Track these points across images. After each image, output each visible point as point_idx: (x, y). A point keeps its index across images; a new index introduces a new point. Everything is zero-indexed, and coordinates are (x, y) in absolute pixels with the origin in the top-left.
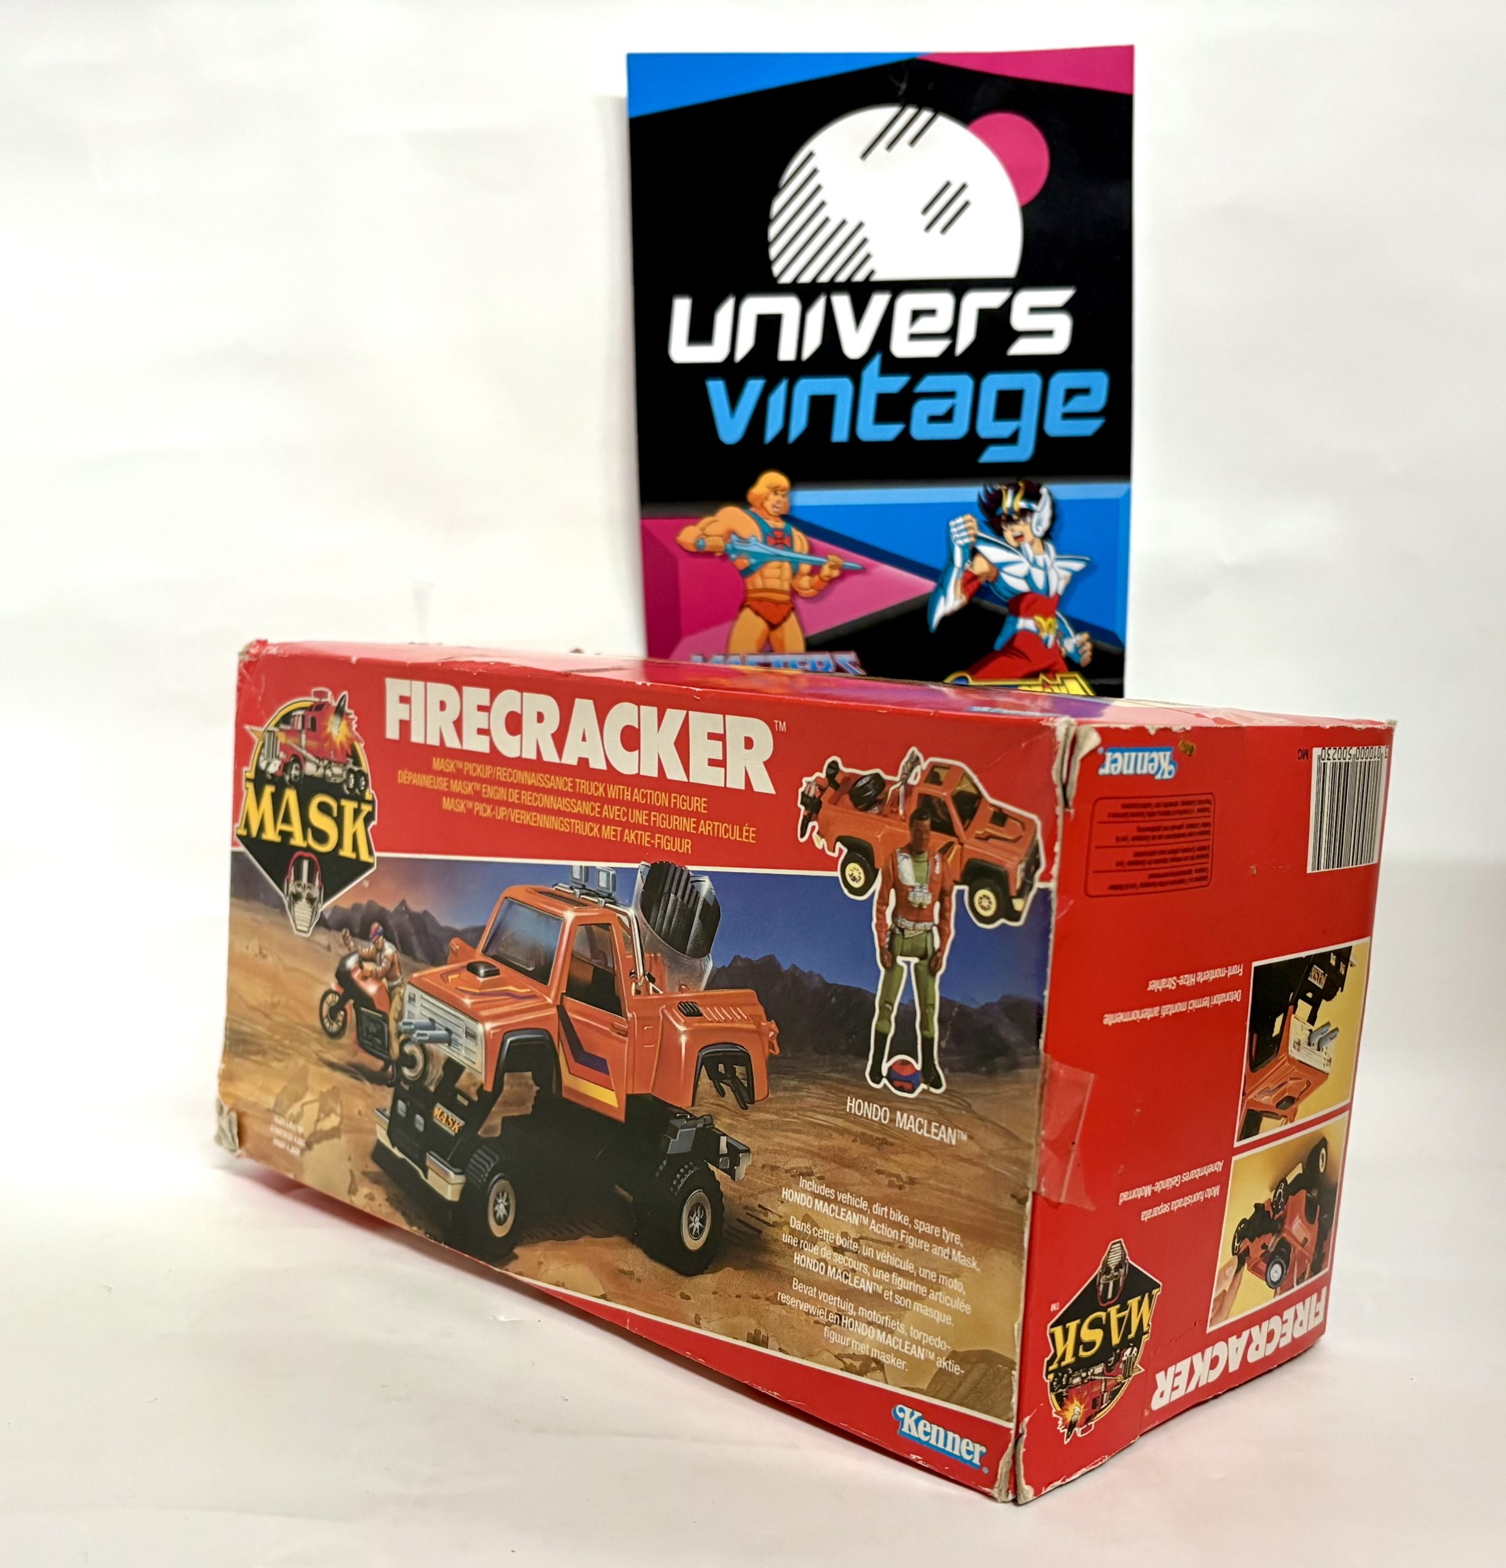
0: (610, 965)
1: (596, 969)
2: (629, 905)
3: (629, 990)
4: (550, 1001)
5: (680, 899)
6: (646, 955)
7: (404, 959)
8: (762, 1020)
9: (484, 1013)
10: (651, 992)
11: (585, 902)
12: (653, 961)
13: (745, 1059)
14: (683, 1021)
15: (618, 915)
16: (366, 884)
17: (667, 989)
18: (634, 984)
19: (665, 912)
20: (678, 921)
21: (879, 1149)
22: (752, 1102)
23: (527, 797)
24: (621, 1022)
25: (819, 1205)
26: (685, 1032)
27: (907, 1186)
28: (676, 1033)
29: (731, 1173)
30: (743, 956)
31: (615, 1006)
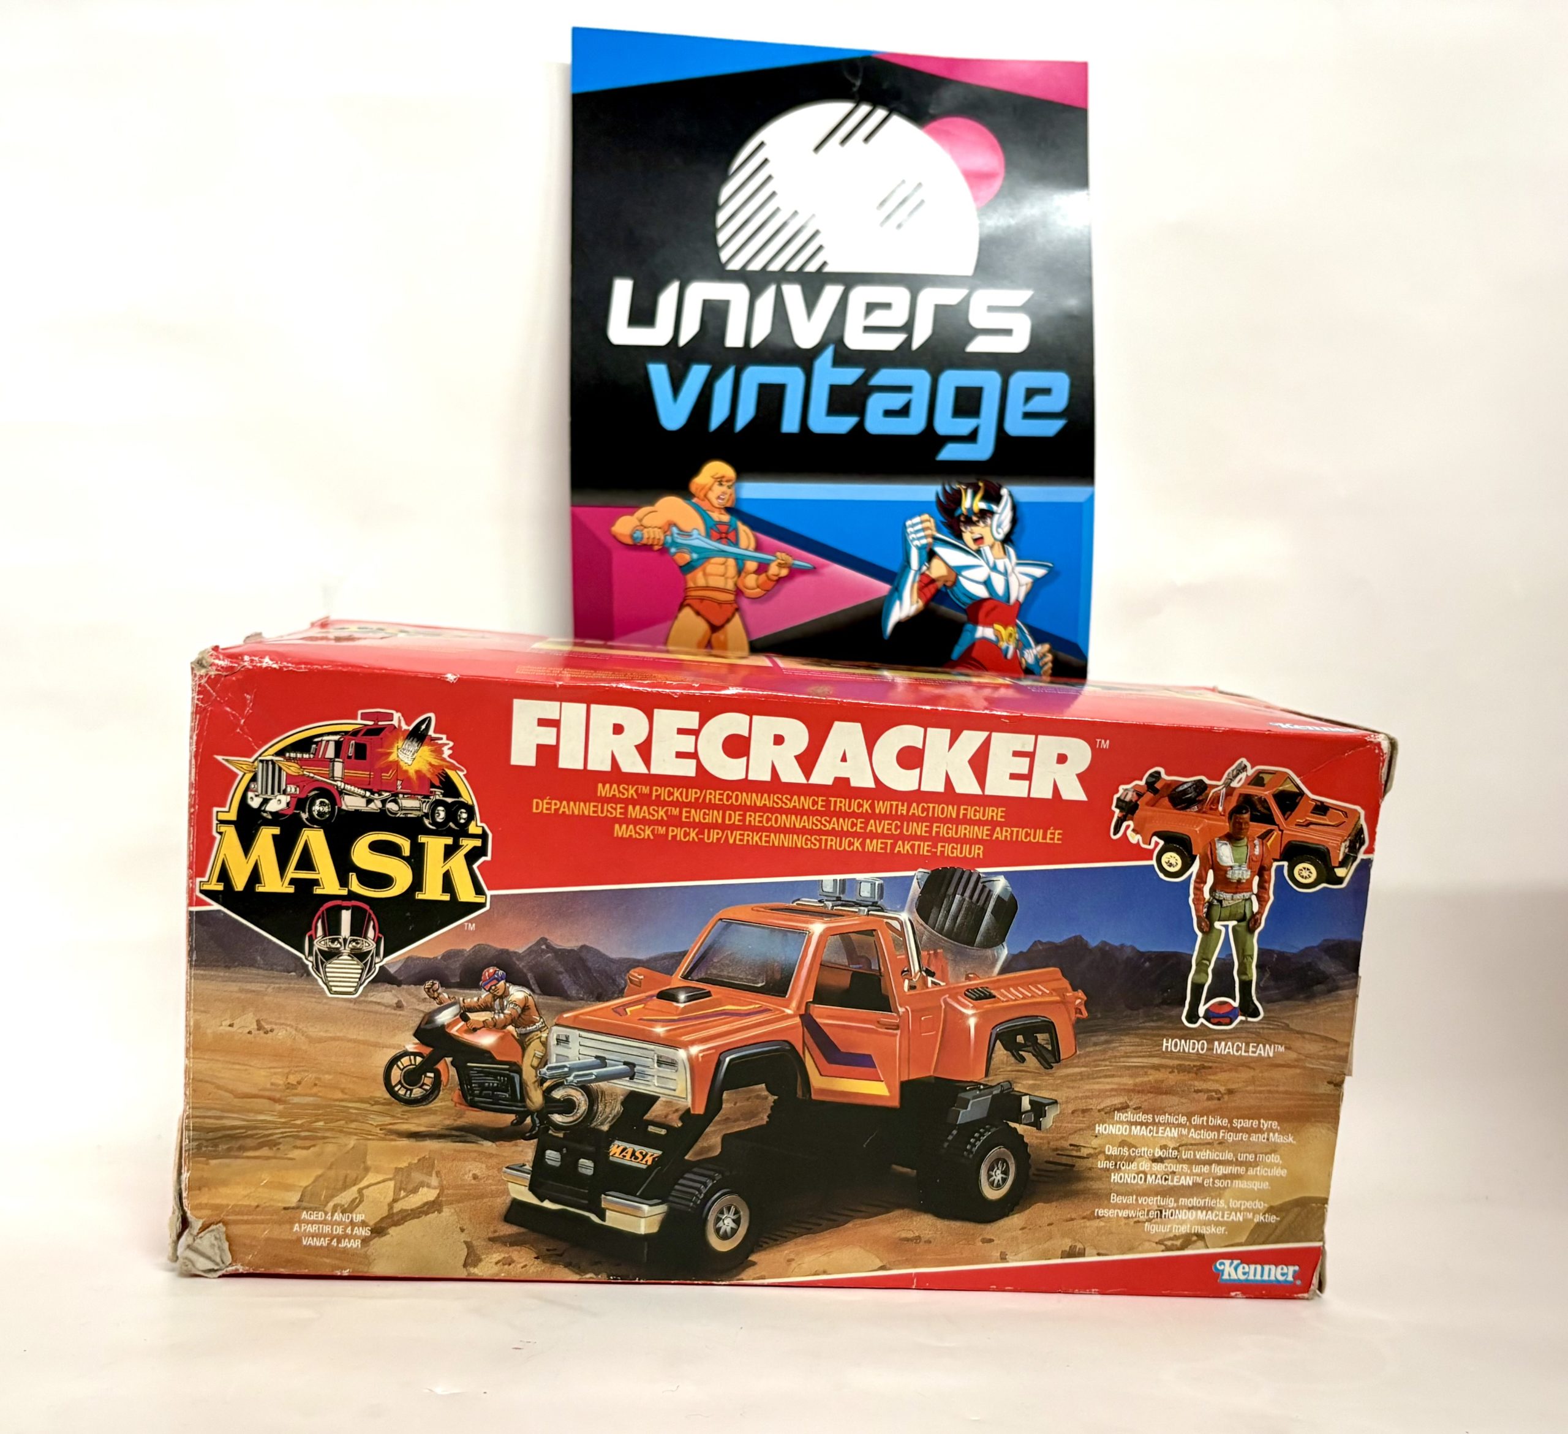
0: (875, 967)
1: (855, 975)
2: (902, 909)
3: (900, 988)
4: (789, 1012)
5: (967, 899)
6: (924, 953)
7: (542, 1000)
8: (1067, 991)
9: (685, 1038)
10: (930, 984)
11: (841, 912)
12: (932, 957)
13: (1049, 1027)
14: (971, 1005)
15: (885, 920)
16: (472, 927)
17: (951, 980)
18: (907, 982)
19: (948, 911)
20: (965, 917)
21: (1196, 1074)
22: (1058, 1060)
23: (753, 819)
24: (893, 1017)
25: (1136, 1130)
26: (974, 1015)
27: (1226, 1097)
28: (964, 1017)
29: (1037, 1125)
30: (1044, 941)
31: (884, 1004)
